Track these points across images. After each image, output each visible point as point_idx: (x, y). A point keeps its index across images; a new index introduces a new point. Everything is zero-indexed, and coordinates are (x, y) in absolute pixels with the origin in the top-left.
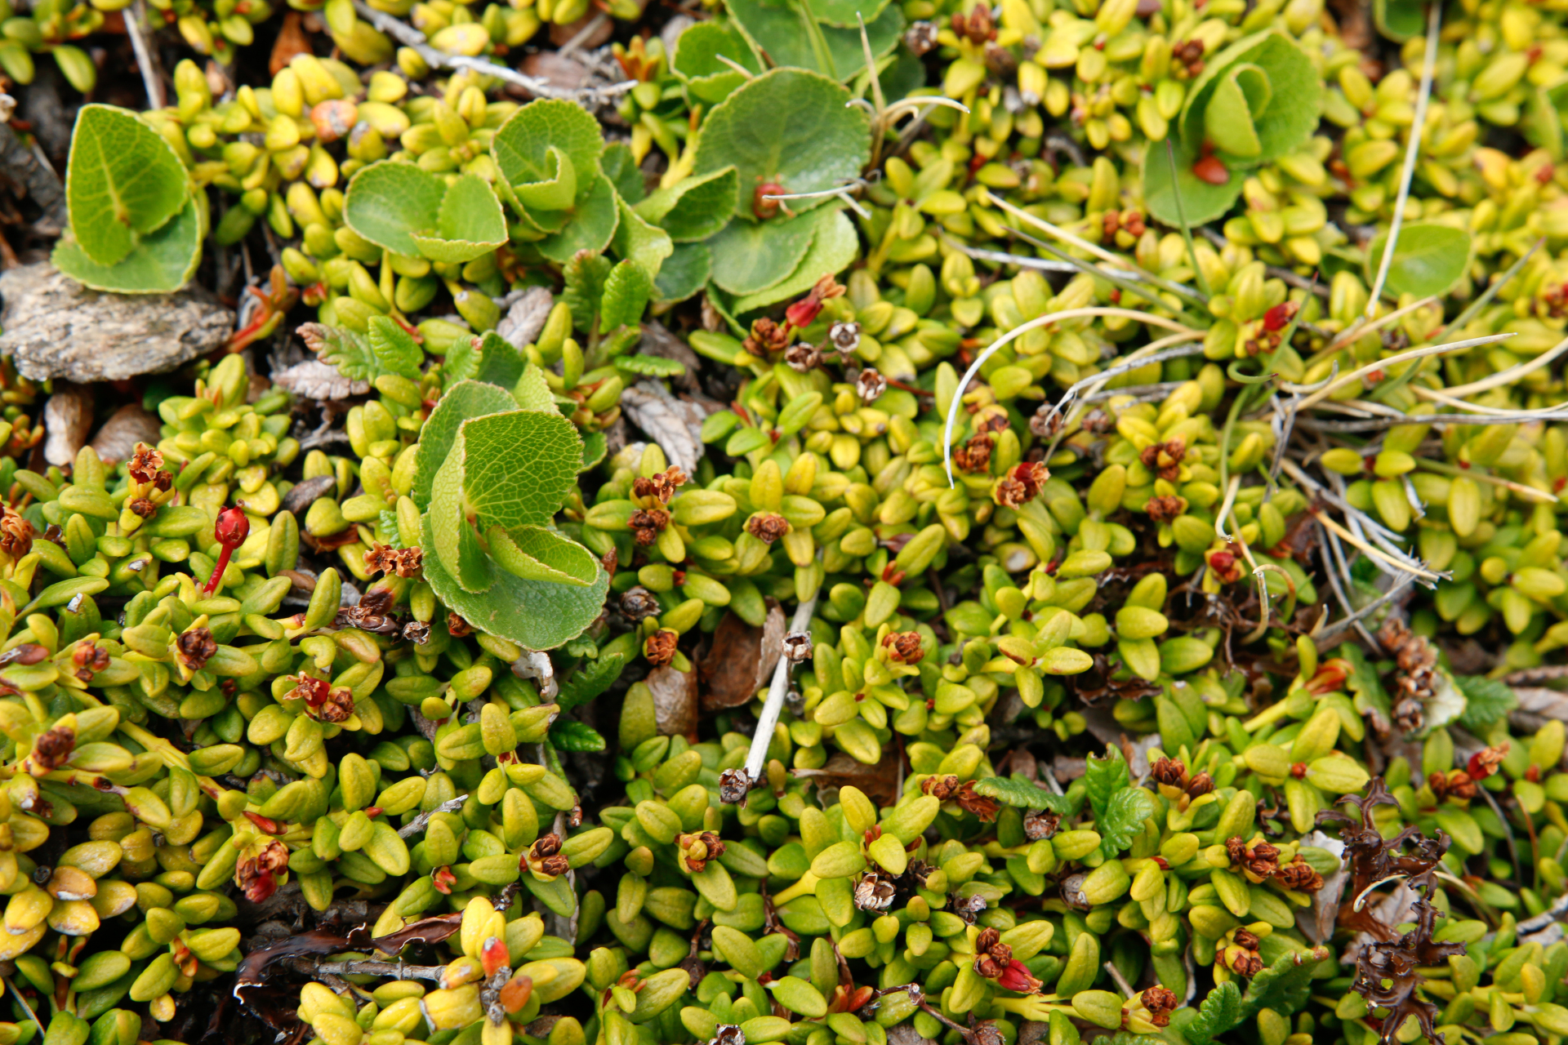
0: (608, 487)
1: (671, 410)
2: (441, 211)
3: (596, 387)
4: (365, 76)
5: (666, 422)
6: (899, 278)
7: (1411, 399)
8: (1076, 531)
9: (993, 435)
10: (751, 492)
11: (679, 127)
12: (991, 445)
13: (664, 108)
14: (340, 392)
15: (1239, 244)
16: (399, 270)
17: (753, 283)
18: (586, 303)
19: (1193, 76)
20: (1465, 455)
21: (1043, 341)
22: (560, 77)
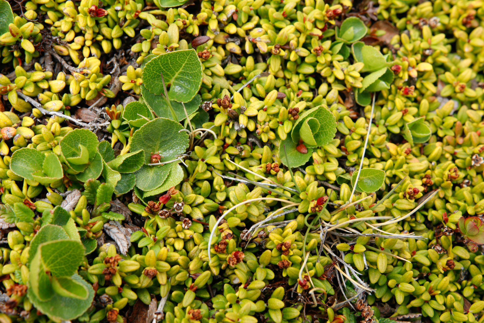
0: (97, 259)
1: (121, 231)
2: (43, 164)
3: (94, 224)
4: (21, 116)
5: (118, 235)
6: (199, 184)
7: (365, 227)
8: (255, 271)
9: (227, 240)
10: (145, 261)
11: (127, 134)
12: (226, 244)
13: (122, 128)
14: (5, 227)
15: (310, 175)
16: (29, 184)
17: (150, 187)
18: (92, 195)
19: (295, 120)
20: (383, 245)
21: (245, 208)
22: (88, 116)
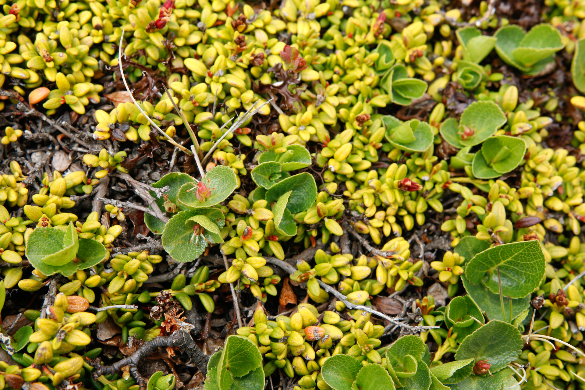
2: (359, 373)
4: (318, 308)
22: (390, 307)
